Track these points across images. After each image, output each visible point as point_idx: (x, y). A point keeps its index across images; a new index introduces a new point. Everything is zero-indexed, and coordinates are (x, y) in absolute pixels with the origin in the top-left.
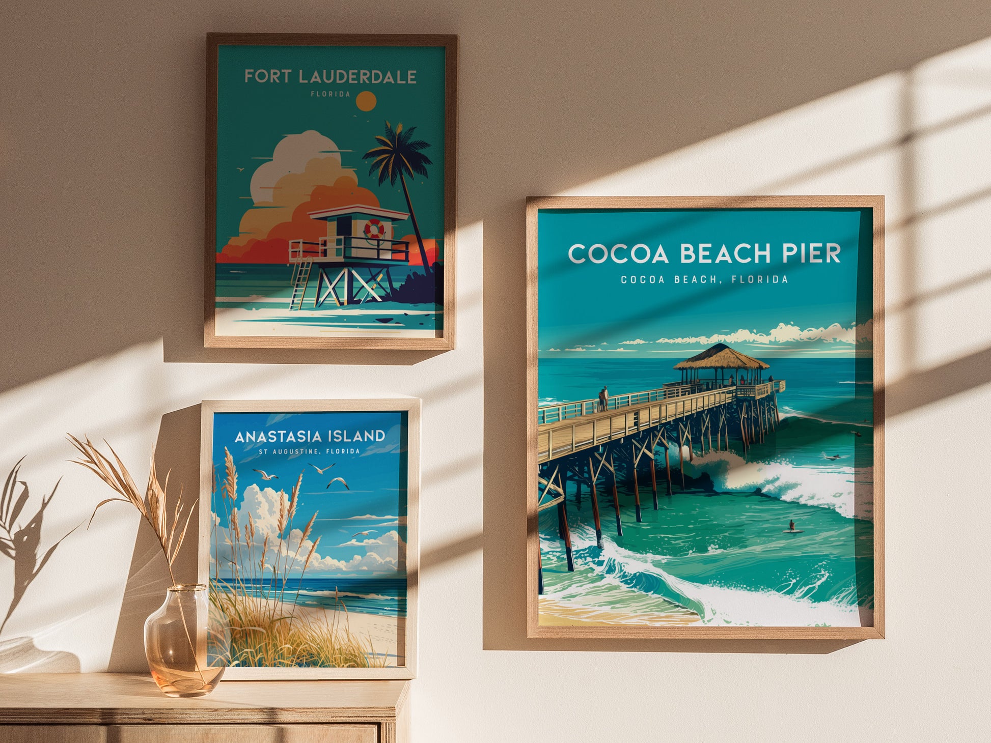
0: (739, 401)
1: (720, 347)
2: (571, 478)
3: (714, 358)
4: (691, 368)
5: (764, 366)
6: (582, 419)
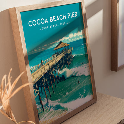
0: (66, 55)
1: (61, 42)
2: (40, 87)
3: (60, 45)
4: (57, 49)
5: (69, 45)
6: (39, 70)
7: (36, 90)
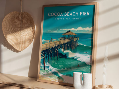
0: (72, 41)
1: (69, 31)
2: (46, 54)
3: (68, 33)
4: (65, 35)
5: (76, 35)
6: (48, 43)
7: (43, 55)
